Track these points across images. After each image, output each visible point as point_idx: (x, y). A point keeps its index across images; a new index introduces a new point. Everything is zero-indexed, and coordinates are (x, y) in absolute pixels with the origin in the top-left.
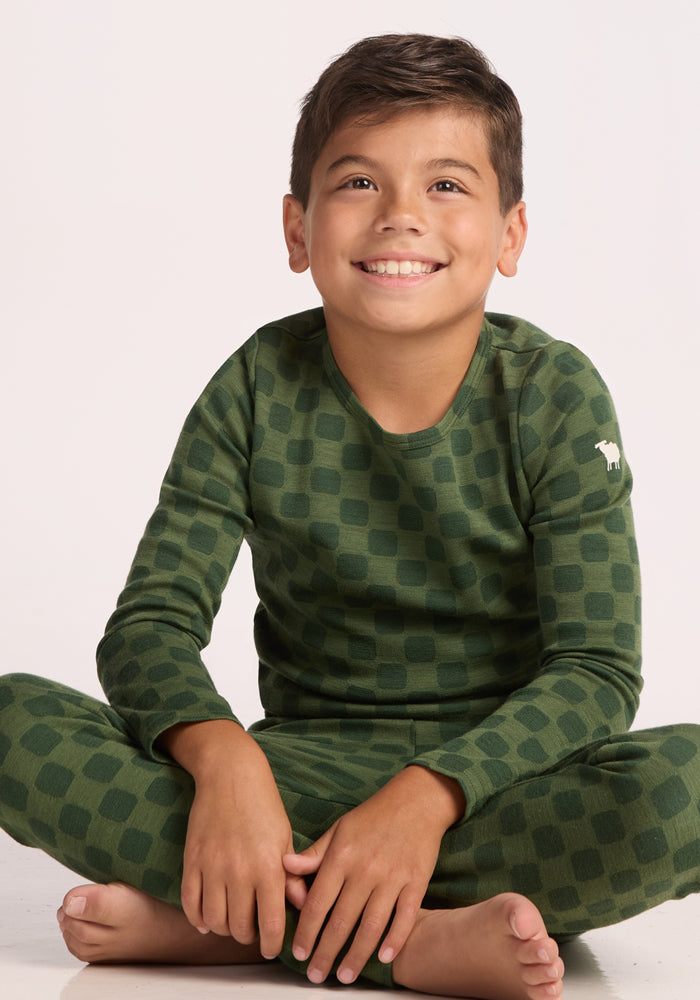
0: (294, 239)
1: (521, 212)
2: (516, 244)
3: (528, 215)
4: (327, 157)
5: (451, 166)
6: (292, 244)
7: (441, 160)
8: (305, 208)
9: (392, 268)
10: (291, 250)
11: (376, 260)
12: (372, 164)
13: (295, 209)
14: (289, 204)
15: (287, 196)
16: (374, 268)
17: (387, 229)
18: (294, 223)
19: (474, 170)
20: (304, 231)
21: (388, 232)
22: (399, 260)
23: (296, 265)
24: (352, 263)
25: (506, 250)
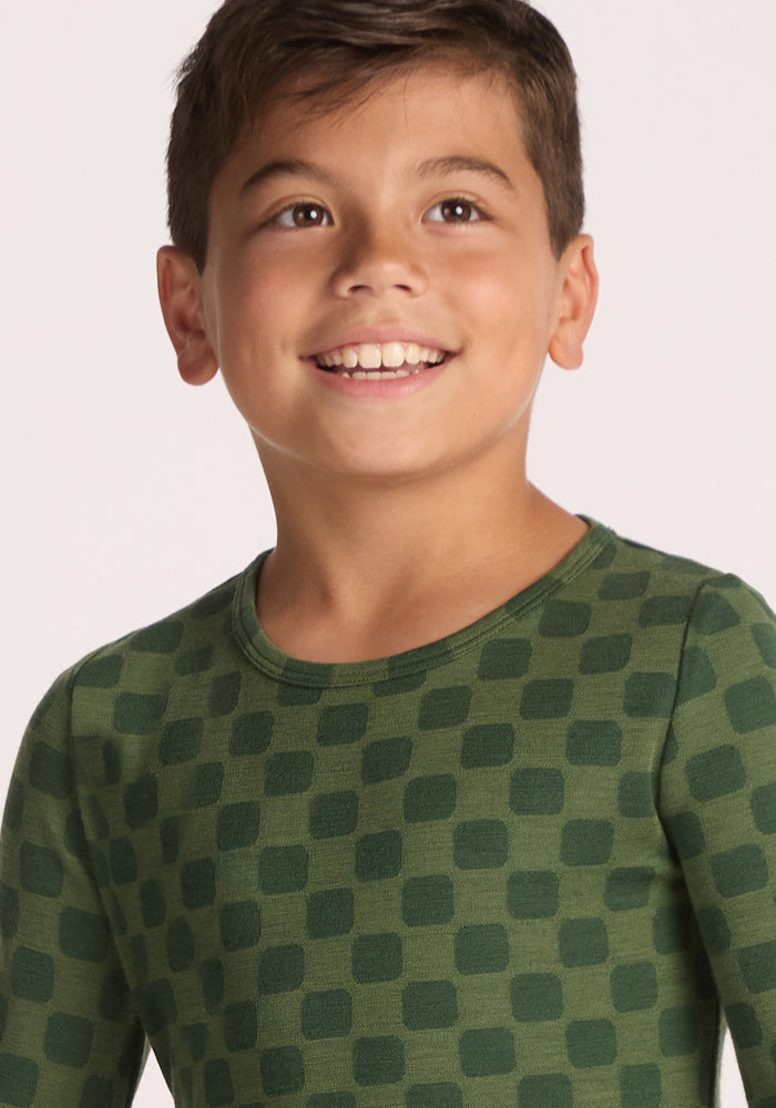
0: (183, 327)
1: (584, 252)
2: (580, 314)
3: (599, 258)
4: (238, 167)
5: (461, 168)
6: (180, 335)
7: (441, 160)
8: (200, 263)
9: (370, 356)
10: (178, 346)
11: (341, 348)
12: (323, 176)
13: (181, 270)
14: (168, 262)
15: (164, 250)
16: (337, 360)
17: (355, 289)
18: (180, 297)
19: (501, 174)
20: (201, 306)
21: (360, 295)
22: (381, 341)
23: (192, 371)
24: (301, 358)
25: (562, 321)
